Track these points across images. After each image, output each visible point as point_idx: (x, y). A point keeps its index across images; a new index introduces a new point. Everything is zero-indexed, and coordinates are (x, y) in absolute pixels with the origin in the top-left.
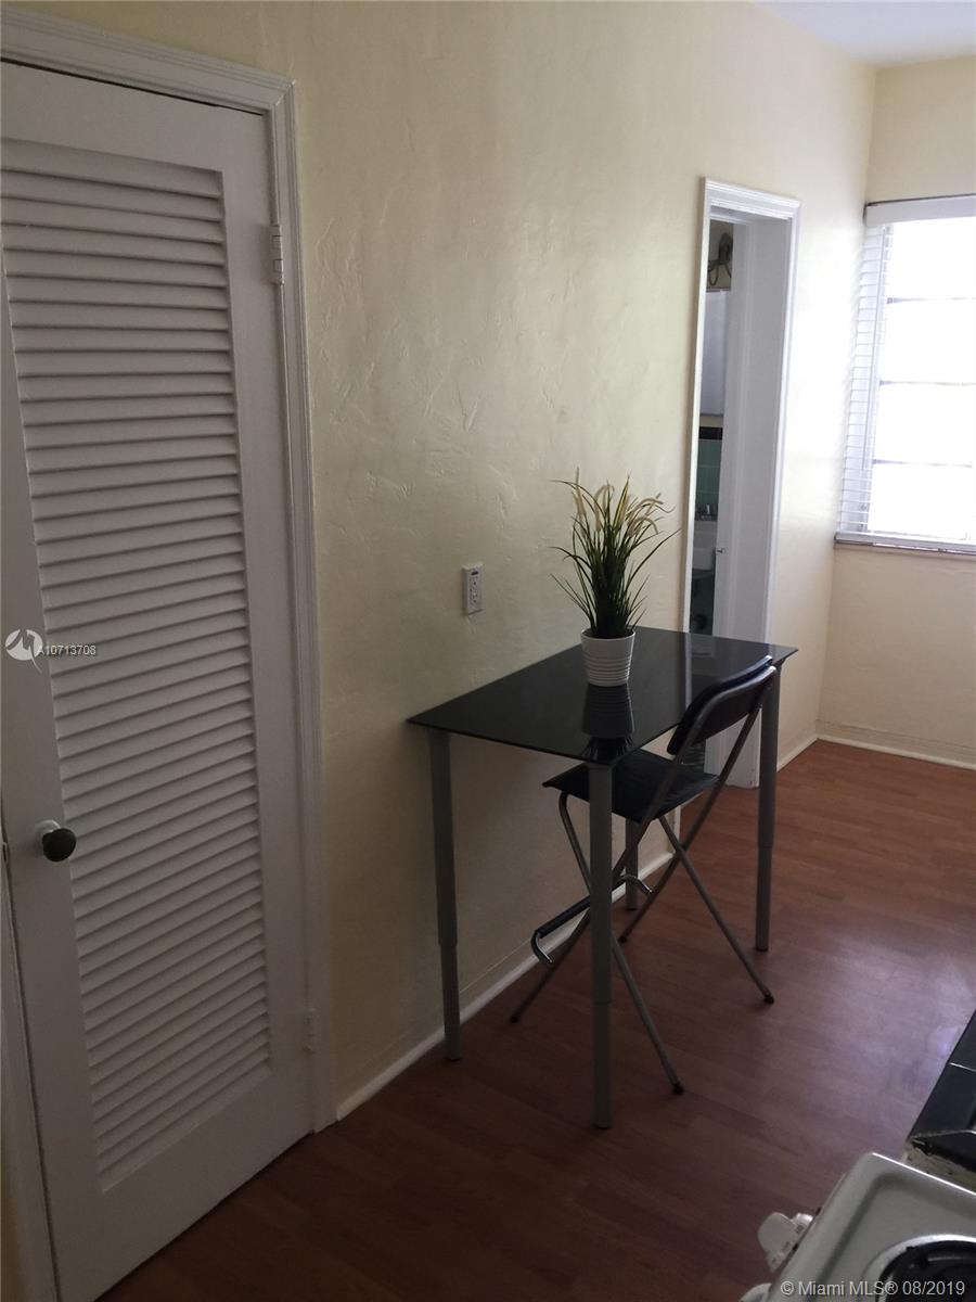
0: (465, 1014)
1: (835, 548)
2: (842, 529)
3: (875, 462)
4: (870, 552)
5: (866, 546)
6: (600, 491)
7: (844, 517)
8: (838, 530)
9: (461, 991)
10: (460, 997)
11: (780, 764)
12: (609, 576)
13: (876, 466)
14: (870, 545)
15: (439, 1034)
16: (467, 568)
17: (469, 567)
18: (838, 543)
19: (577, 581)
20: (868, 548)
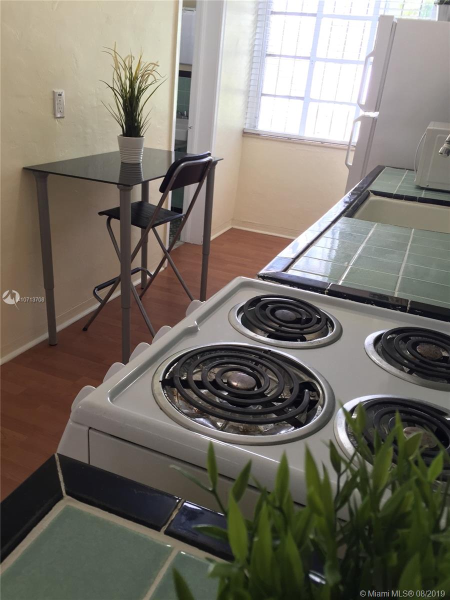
0: (59, 328)
1: (243, 136)
2: (247, 127)
3: (262, 95)
4: (258, 138)
5: (257, 135)
6: (127, 58)
7: (248, 121)
8: (244, 127)
9: (57, 317)
10: (56, 320)
11: (212, 238)
12: (131, 105)
13: (263, 97)
14: (258, 134)
15: (46, 336)
16: (56, 91)
17: (58, 91)
18: (245, 134)
19: (114, 107)
20: (257, 136)
